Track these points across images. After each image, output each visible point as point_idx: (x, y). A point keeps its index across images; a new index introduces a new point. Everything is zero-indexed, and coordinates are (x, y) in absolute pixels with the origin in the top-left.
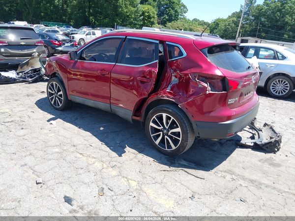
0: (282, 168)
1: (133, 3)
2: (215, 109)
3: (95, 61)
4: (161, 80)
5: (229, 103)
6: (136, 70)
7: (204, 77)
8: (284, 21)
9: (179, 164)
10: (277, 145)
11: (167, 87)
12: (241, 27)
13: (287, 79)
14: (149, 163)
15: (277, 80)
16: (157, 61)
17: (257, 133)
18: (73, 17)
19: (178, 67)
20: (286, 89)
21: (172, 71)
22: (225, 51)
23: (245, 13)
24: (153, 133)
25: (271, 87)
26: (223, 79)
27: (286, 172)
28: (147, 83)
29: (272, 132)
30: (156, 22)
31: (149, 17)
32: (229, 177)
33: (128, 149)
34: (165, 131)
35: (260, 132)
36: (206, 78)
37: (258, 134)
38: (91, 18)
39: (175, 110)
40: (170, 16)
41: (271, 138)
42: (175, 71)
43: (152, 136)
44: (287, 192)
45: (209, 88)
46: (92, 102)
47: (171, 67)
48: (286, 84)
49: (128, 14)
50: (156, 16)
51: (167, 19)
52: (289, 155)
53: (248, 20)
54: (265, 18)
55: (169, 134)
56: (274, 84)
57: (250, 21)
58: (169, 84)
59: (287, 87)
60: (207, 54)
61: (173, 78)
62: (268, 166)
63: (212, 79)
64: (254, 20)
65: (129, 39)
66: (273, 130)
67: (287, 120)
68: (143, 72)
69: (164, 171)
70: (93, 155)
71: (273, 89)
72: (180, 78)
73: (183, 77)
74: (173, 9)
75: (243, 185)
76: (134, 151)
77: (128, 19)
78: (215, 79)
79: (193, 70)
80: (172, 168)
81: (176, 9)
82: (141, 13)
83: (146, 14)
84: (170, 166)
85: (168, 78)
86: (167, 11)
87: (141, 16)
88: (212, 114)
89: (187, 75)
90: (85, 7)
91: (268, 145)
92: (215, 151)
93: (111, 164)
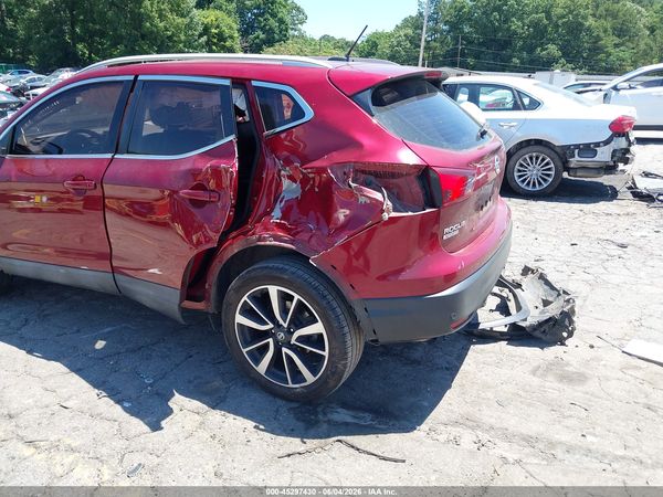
0: (592, 386)
1: (179, 6)
2: (410, 263)
3: (60, 153)
4: (250, 192)
5: (445, 237)
6: (173, 168)
7: (370, 173)
8: (508, 29)
9: (329, 422)
10: (567, 323)
11: (272, 210)
12: (425, 48)
13: (548, 151)
14: (242, 437)
15: (527, 156)
16: (232, 138)
17: (511, 297)
18: (32, 47)
19: (294, 151)
20: (549, 175)
21: (279, 163)
22: (417, 95)
23: (430, 18)
24: (246, 344)
25: (516, 174)
26: (424, 173)
27: (602, 394)
28: (212, 205)
29: (546, 287)
30: (237, 46)
31: (221, 37)
32: (467, 438)
33: (178, 401)
34: (281, 336)
35: (517, 291)
36: (377, 175)
37: (515, 296)
38: (80, 46)
39: (300, 272)
40: (270, 32)
41: (546, 303)
42: (288, 162)
43: (244, 351)
44: (623, 458)
45: (388, 204)
46: (62, 270)
47: (274, 151)
48: (547, 164)
49: (169, 33)
50: (236, 35)
51: (261, 40)
52: (597, 343)
53: (436, 31)
54: (471, 27)
55: (293, 342)
56: (521, 165)
57: (441, 34)
58: (275, 201)
59: (549, 169)
60: (373, 108)
61: (286, 183)
62: (557, 385)
63: (393, 175)
64: (449, 32)
65: (145, 82)
66: (547, 283)
67: (566, 248)
68: (194, 173)
69: (289, 455)
70: (68, 441)
71: (520, 177)
72: (304, 181)
73: (314, 178)
74: (274, 15)
75: (511, 460)
76: (196, 404)
77: (170, 44)
78: (400, 175)
79: (337, 157)
80: (311, 443)
81: (280, 15)
82: (200, 29)
83: (213, 30)
84: (303, 436)
85: (271, 182)
86: (260, 22)
87: (201, 36)
88: (405, 276)
89: (324, 170)
90: (63, 23)
91: (545, 327)
92: (419, 363)
93: (125, 463)
